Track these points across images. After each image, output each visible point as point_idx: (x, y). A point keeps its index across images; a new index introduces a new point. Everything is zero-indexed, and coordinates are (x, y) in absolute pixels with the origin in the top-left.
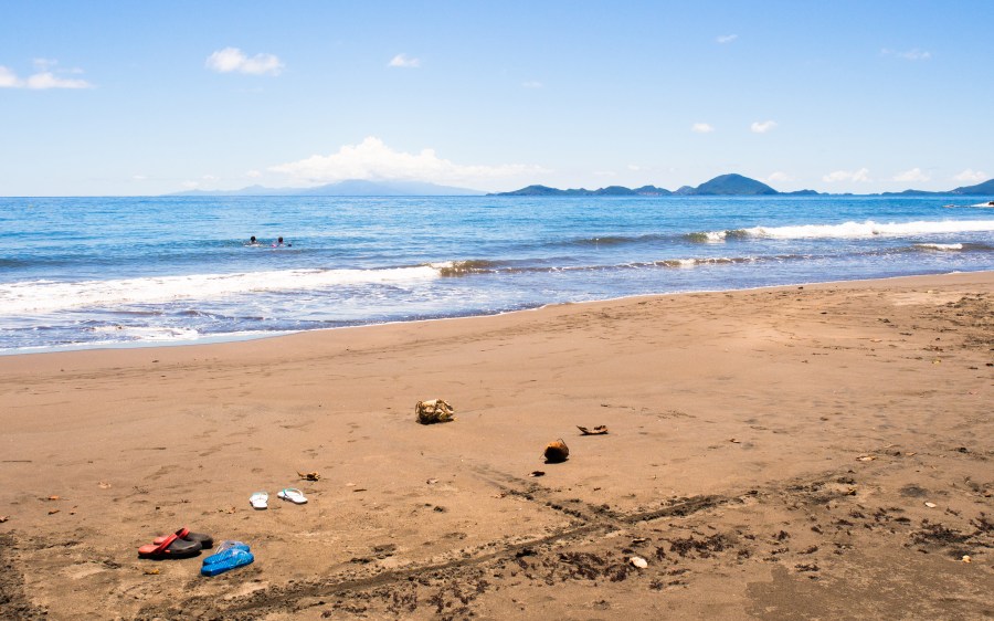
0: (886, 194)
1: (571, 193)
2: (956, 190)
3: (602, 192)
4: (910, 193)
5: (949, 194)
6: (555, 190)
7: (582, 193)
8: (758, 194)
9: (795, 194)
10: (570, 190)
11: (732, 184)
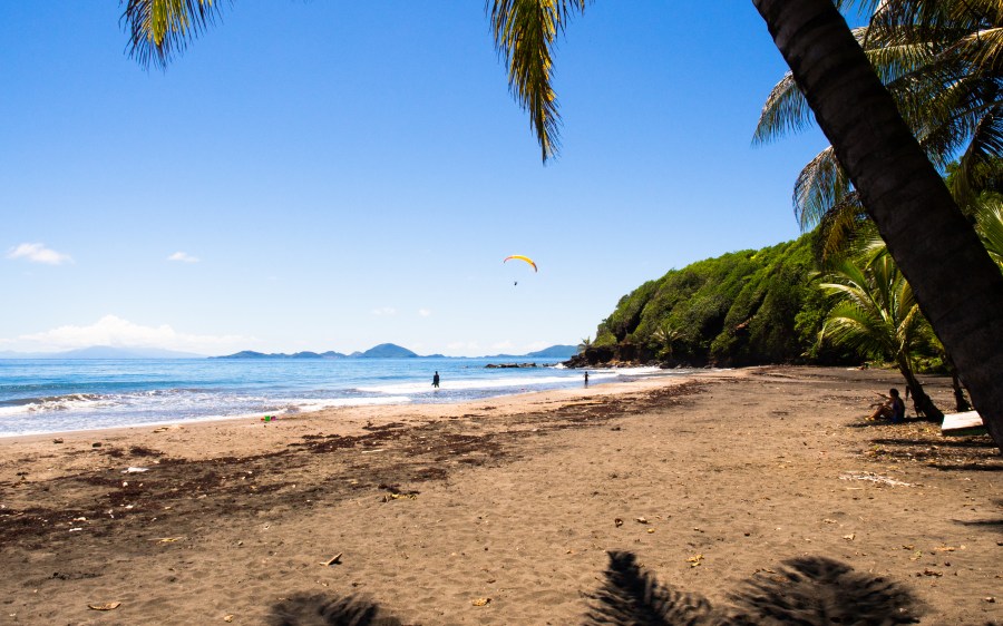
1: (273, 356)
3: (296, 356)
7: (281, 356)
9: (430, 357)
11: (388, 351)
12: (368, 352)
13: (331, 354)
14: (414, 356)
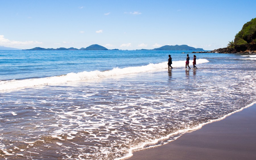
0: (137, 50)
2: (154, 49)
3: (58, 49)
4: (143, 50)
5: (152, 50)
6: (44, 48)
7: (52, 49)
8: (103, 50)
9: (113, 50)
10: (48, 49)
11: (96, 47)
12: (87, 48)
13: (72, 49)
14: (107, 49)
